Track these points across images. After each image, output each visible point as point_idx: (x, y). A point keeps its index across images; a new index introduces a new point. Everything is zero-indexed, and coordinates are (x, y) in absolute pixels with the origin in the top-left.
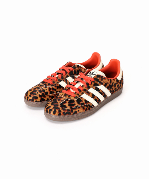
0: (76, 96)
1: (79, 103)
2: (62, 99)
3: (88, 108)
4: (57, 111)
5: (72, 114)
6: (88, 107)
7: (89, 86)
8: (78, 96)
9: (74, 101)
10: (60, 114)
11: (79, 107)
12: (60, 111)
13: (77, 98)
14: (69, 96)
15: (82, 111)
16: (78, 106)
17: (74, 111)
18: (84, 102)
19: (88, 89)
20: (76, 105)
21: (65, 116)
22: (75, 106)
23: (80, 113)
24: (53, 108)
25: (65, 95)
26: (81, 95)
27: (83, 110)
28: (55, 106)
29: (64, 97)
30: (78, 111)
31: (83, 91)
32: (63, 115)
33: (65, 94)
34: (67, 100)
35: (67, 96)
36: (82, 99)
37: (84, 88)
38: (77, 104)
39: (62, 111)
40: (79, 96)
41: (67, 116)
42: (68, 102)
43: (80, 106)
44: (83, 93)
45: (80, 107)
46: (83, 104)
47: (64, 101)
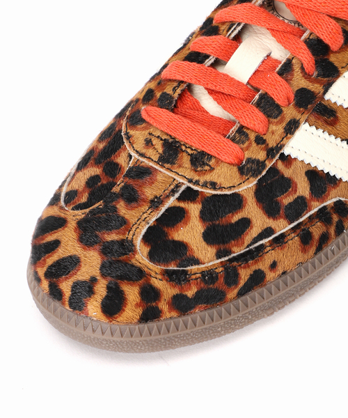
0: (247, 155)
1: (271, 209)
2: (149, 192)
3: (332, 231)
4: (132, 293)
5: (232, 294)
6: (335, 218)
7: (333, 58)
8: (261, 155)
9: (236, 201)
10: (150, 315)
11: (280, 241)
12: (149, 294)
13: (255, 175)
14: (199, 160)
15: (300, 257)
16: (268, 232)
17: (245, 274)
18: (303, 188)
19: (327, 87)
20: (255, 231)
21: (189, 318)
22: (248, 239)
23: (284, 273)
24: (96, 272)
25: (171, 151)
26: (280, 147)
27: (304, 251)
28: (106, 250)
29: (163, 173)
30: (273, 266)
31: (290, 112)
32: (174, 314)
33: (166, 144)
34: (189, 195)
35: (186, 160)
36: (287, 173)
37: (299, 82)
38: (259, 220)
39: (168, 290)
40: (271, 152)
41: (197, 313)
42: (194, 209)
43: (282, 227)
44: (292, 127)
45: (283, 236)
46: (300, 205)
47: (171, 202)
